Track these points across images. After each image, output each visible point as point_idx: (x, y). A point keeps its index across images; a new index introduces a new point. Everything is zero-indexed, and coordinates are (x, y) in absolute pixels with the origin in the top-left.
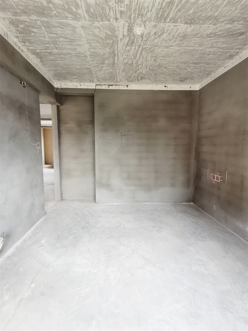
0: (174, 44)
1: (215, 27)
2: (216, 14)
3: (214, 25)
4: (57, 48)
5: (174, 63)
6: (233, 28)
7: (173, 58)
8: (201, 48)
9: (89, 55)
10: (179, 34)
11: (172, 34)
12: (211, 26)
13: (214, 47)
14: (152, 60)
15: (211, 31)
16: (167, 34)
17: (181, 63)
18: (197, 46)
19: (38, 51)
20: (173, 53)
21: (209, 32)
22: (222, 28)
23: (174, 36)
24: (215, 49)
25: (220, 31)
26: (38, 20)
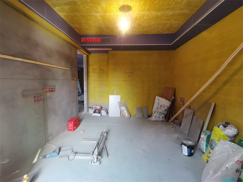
0: (152, 21)
1: (173, 12)
2: (171, 7)
3: (172, 11)
4: (87, 26)
5: (155, 30)
6: (184, 12)
7: (153, 27)
8: (170, 22)
9: (105, 28)
10: (153, 16)
11: (150, 16)
12: (171, 11)
13: (177, 21)
14: (141, 29)
15: (172, 14)
16: (147, 17)
17: (159, 30)
18: (166, 21)
19: (77, 27)
20: (153, 25)
21: (171, 14)
22: (178, 12)
23: (150, 17)
24: (178, 21)
25: (178, 13)
26: (78, 14)
